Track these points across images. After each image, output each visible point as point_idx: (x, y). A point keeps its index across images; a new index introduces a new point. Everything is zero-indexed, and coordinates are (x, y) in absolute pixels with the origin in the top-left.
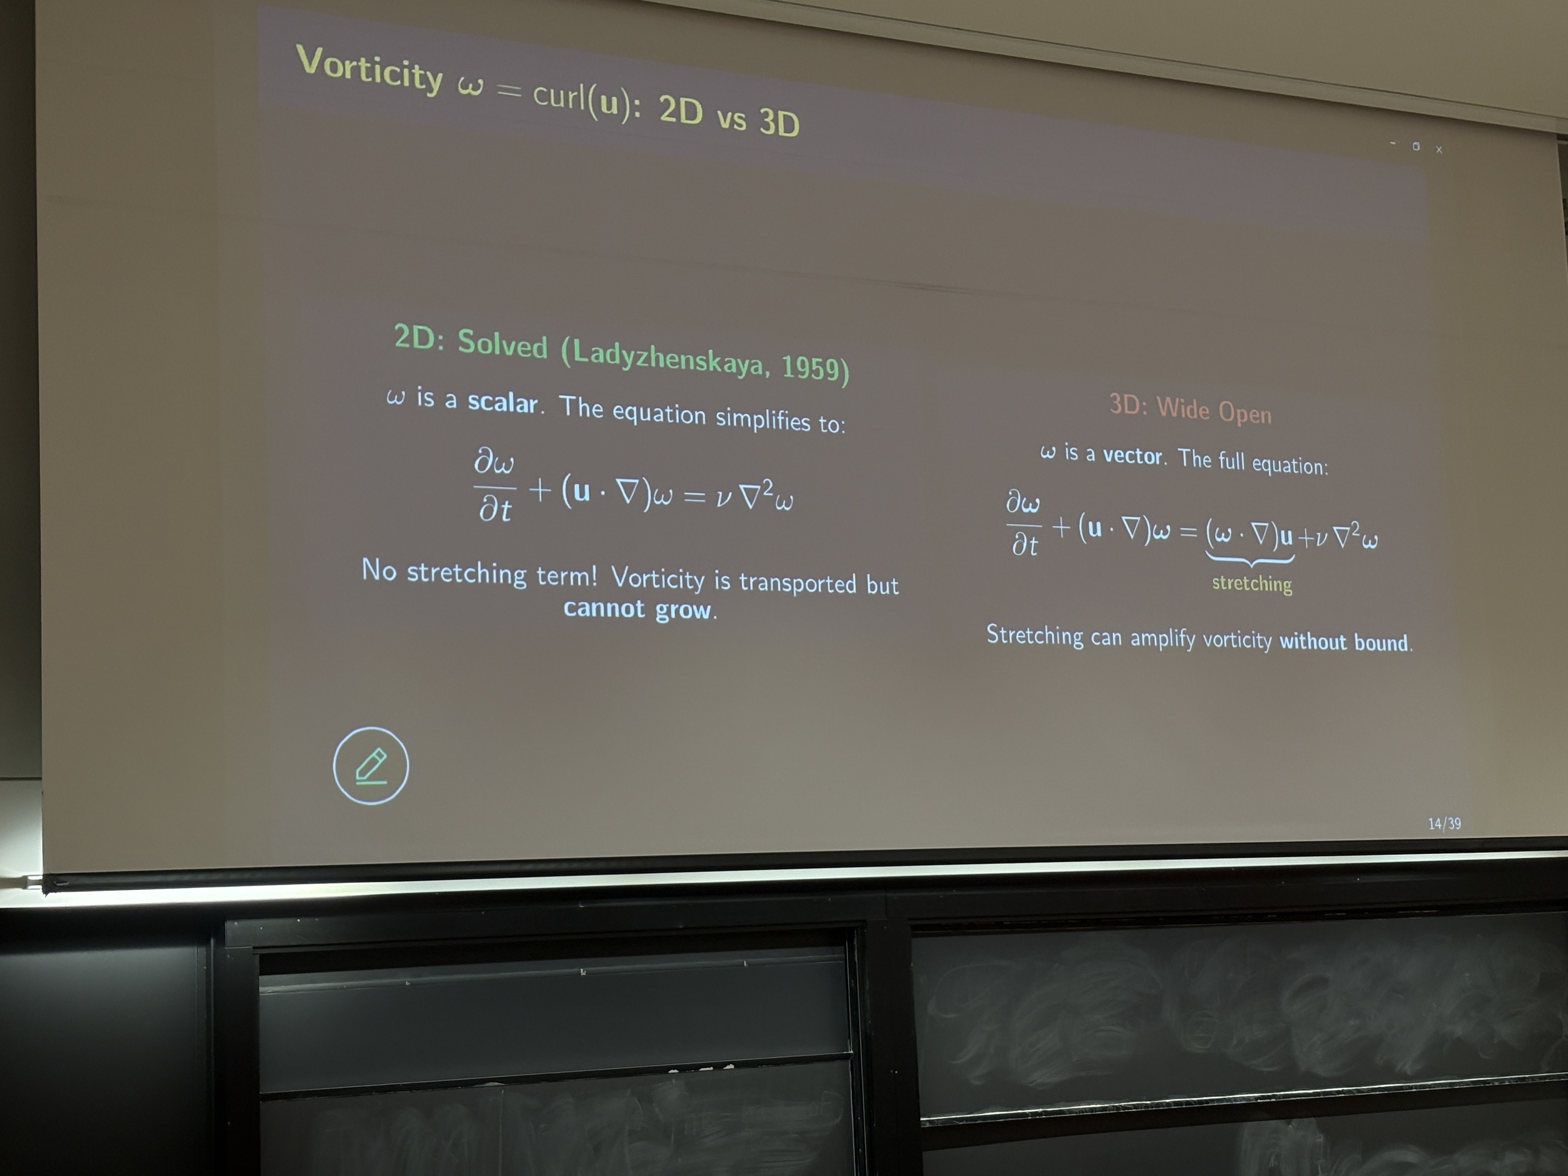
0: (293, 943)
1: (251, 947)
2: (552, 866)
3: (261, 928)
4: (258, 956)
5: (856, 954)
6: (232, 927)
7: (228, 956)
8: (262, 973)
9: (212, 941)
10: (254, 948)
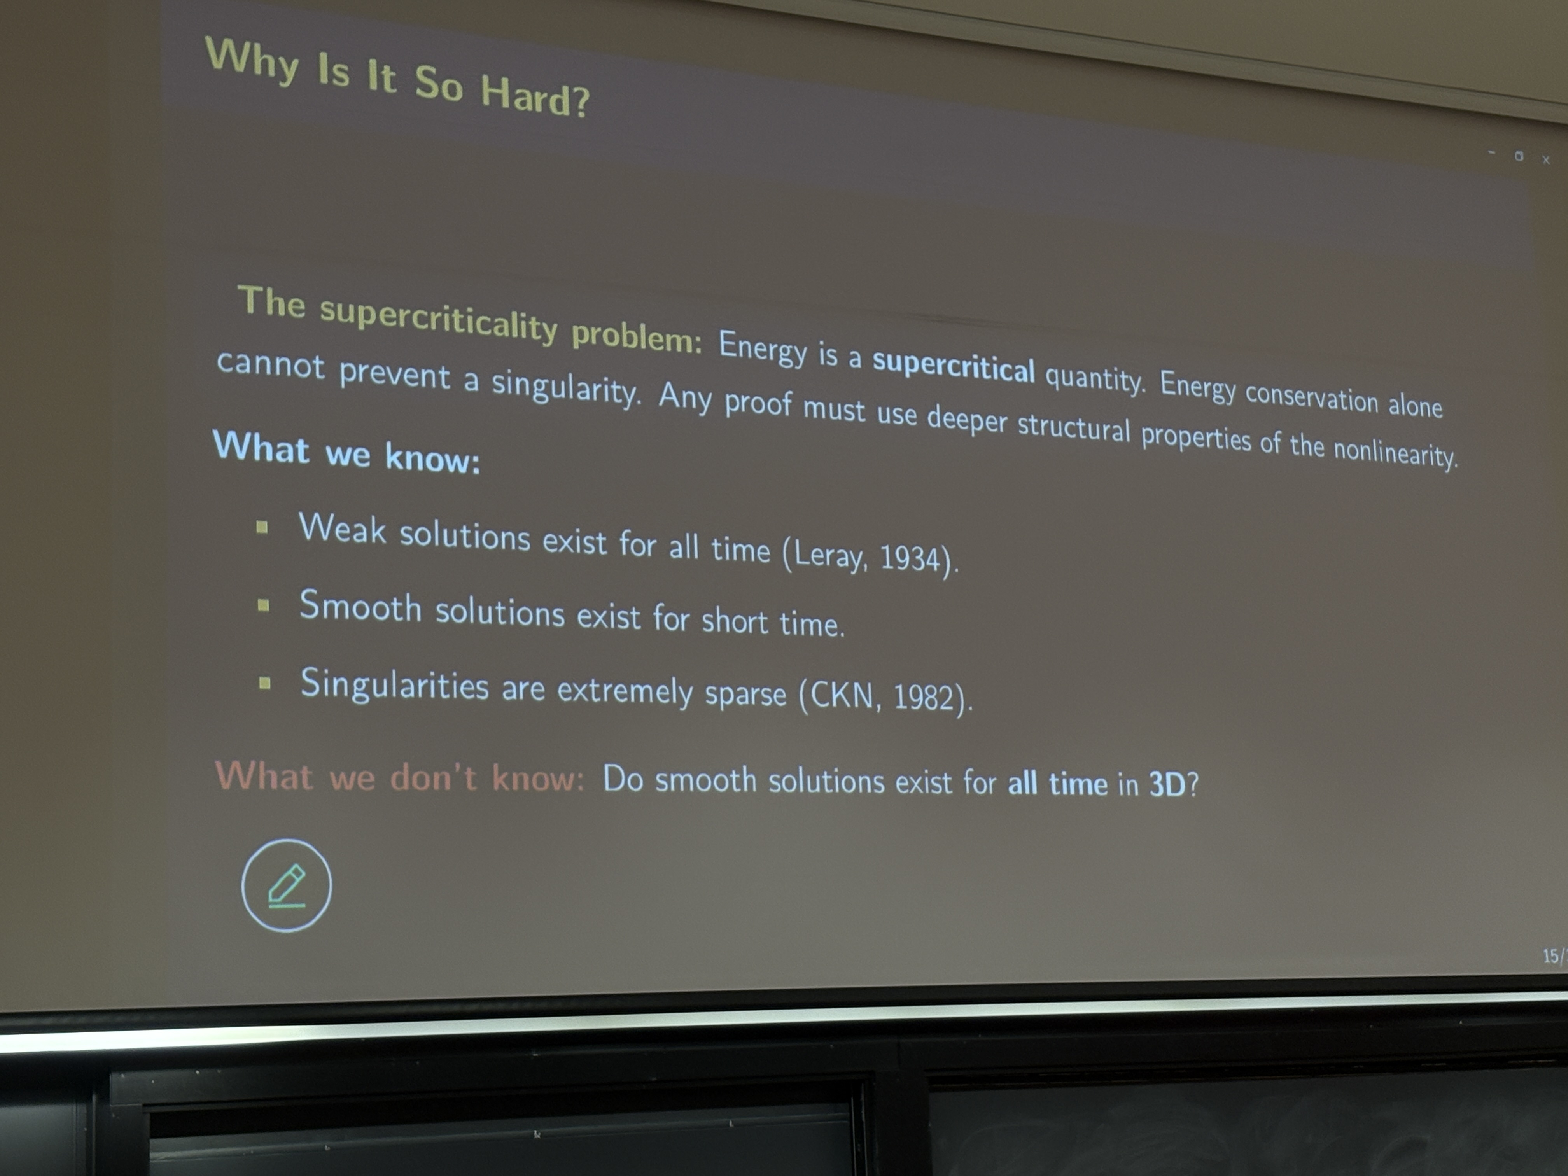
0: (191, 1099)
1: (141, 1105)
2: (501, 1006)
3: (153, 1082)
4: (148, 1116)
5: (863, 1112)
6: (118, 1079)
7: (113, 1116)
8: (154, 1136)
9: (94, 1097)
10: (145, 1105)
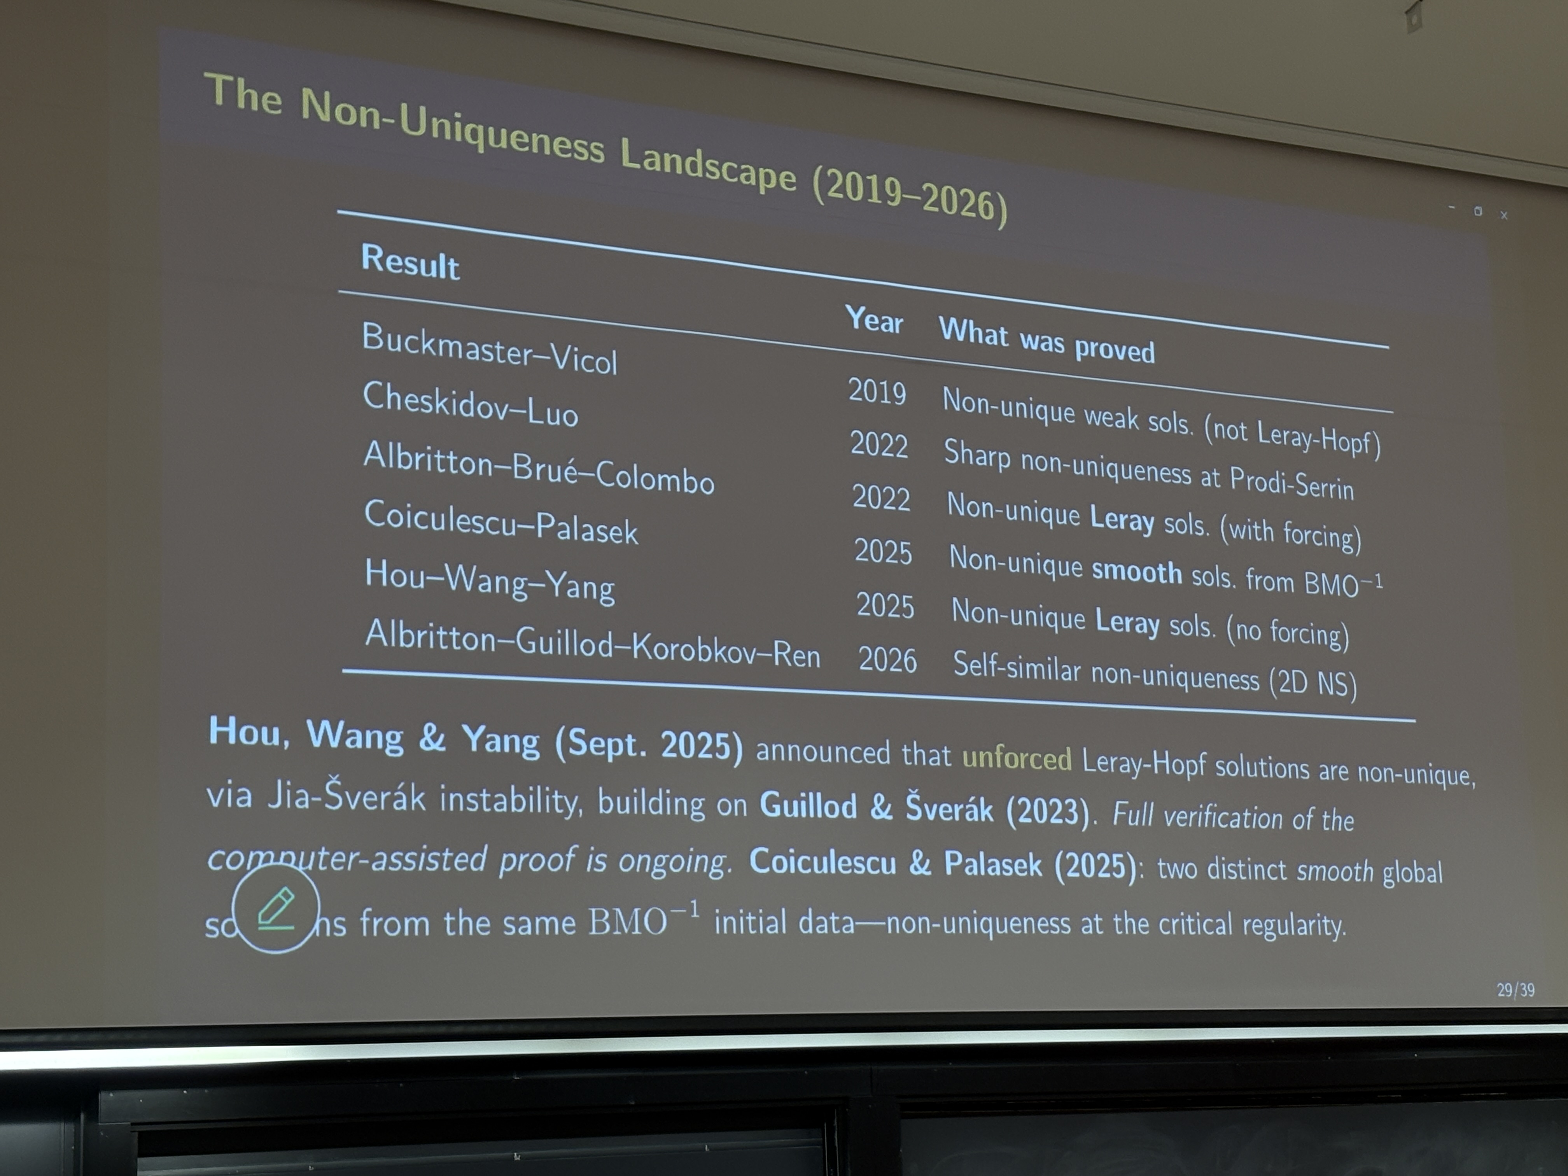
0: (177, 1118)
1: (129, 1123)
2: (485, 1029)
3: (141, 1101)
4: (137, 1134)
5: (836, 1137)
6: (107, 1098)
7: (102, 1134)
8: (142, 1155)
9: (82, 1116)
10: (133, 1124)
